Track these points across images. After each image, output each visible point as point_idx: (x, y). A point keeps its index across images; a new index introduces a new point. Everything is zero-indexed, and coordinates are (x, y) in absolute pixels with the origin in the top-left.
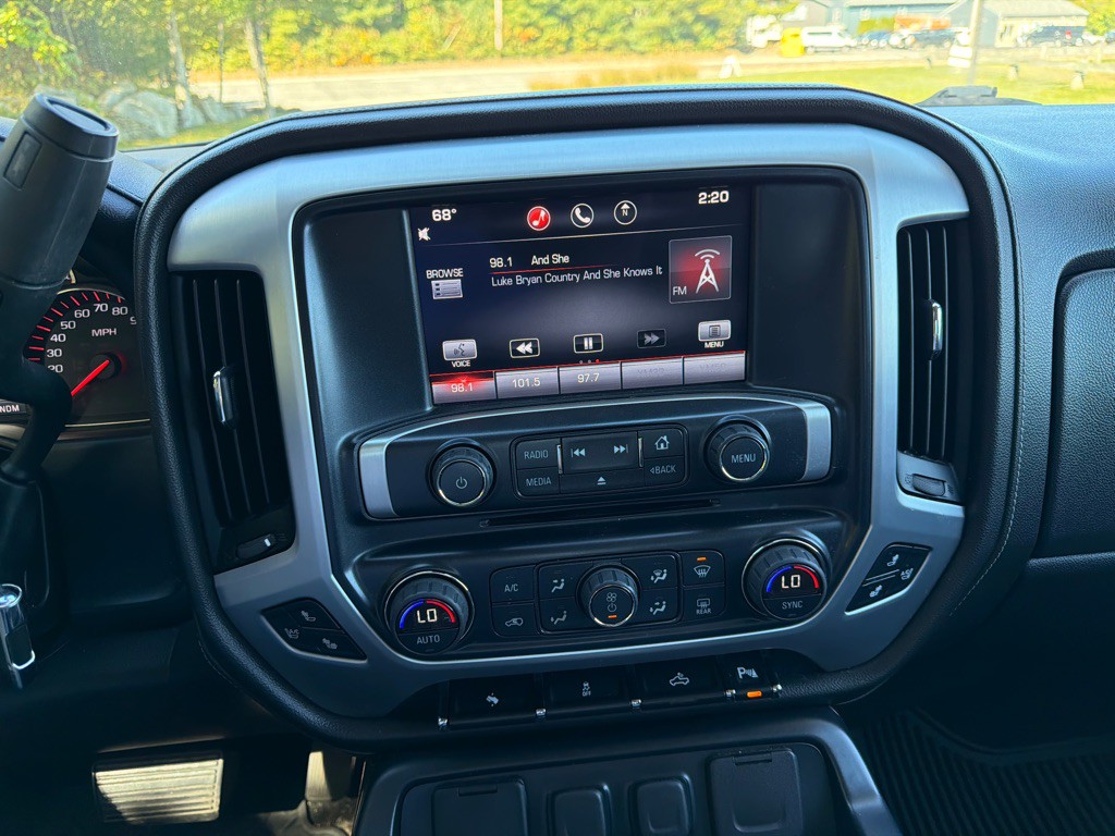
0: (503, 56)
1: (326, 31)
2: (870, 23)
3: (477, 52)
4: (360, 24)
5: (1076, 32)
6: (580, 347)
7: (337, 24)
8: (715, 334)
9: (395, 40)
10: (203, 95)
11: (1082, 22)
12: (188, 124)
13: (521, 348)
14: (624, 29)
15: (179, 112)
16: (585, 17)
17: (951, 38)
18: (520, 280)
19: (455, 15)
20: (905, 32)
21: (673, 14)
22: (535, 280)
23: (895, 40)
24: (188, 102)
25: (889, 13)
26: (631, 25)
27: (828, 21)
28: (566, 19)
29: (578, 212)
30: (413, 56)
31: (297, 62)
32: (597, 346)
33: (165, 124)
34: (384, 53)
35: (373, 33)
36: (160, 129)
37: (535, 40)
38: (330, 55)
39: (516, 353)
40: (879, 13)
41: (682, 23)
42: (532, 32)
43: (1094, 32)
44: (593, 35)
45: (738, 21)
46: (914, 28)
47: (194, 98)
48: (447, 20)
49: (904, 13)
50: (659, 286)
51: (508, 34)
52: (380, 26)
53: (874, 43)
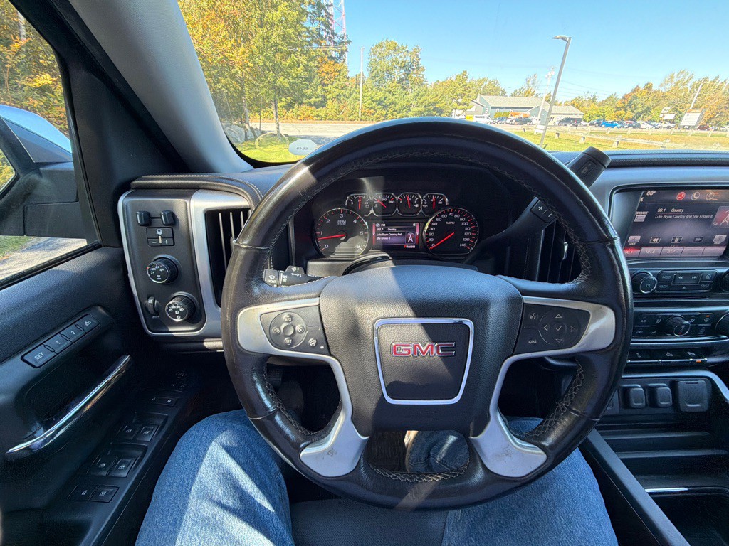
0: (361, 120)
1: (296, 106)
2: (499, 114)
3: (352, 117)
4: (310, 104)
5: (579, 121)
6: (673, 241)
7: (301, 104)
8: (720, 239)
9: (322, 111)
10: (254, 127)
11: (581, 117)
12: (249, 138)
13: (654, 240)
14: (407, 112)
15: (246, 133)
16: (393, 106)
17: (530, 121)
18: (665, 217)
19: (345, 102)
20: (512, 118)
21: (425, 107)
22: (670, 217)
23: (508, 121)
24: (249, 130)
25: (507, 111)
26: (410, 110)
27: (484, 112)
28: (385, 107)
29: (695, 194)
30: (328, 117)
31: (286, 117)
32: (679, 241)
33: (241, 137)
34: (318, 116)
35: (314, 108)
36: (239, 139)
37: (374, 114)
38: (298, 115)
39: (652, 241)
40: (503, 111)
41: (429, 111)
42: (372, 111)
43: (585, 121)
44: (395, 113)
45: (450, 111)
46: (517, 117)
47: (251, 128)
48: (341, 105)
49: (512, 111)
50: (709, 222)
51: (363, 111)
52: (317, 105)
53: (500, 122)
